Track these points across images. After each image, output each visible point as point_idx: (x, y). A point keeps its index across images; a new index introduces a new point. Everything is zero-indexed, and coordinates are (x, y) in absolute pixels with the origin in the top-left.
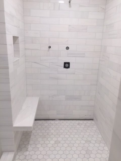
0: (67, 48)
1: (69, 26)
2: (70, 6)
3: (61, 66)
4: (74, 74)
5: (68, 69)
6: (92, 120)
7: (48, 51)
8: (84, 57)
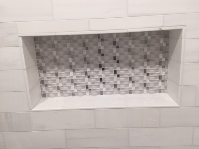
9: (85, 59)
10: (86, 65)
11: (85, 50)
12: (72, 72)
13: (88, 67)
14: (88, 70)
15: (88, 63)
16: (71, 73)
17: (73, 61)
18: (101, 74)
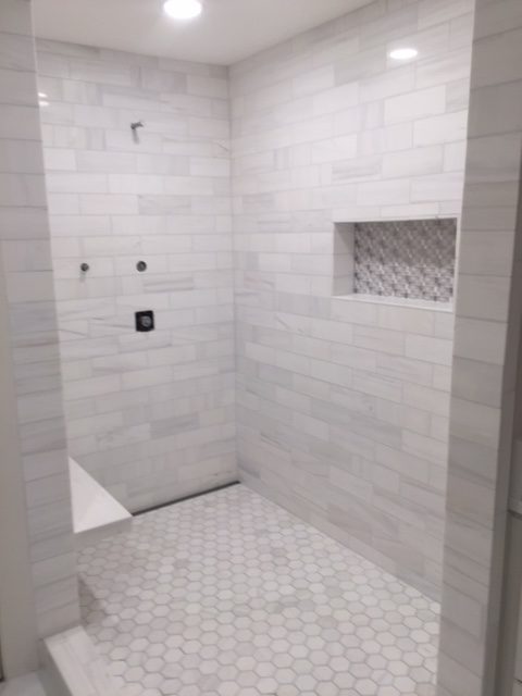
0: (142, 266)
1: (140, 197)
2: (136, 139)
3: (126, 327)
4: (170, 345)
5: (151, 333)
6: (237, 482)
7: (82, 280)
8: (191, 289)
9: (395, 251)
10: (394, 259)
11: (396, 241)
12: (382, 266)
13: (397, 261)
14: (396, 265)
15: (397, 256)
17: (383, 253)
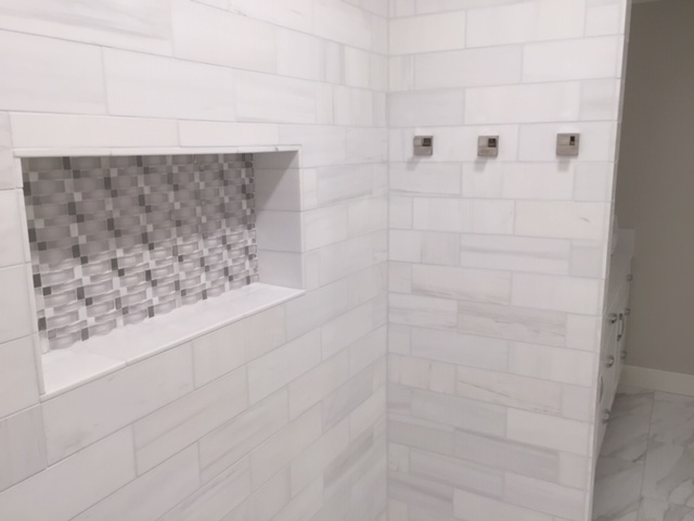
9: (110, 224)
10: (112, 241)
11: (110, 199)
12: (80, 266)
13: (119, 246)
14: (120, 253)
15: (118, 234)
16: (78, 270)
17: (80, 233)
18: (148, 259)
